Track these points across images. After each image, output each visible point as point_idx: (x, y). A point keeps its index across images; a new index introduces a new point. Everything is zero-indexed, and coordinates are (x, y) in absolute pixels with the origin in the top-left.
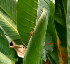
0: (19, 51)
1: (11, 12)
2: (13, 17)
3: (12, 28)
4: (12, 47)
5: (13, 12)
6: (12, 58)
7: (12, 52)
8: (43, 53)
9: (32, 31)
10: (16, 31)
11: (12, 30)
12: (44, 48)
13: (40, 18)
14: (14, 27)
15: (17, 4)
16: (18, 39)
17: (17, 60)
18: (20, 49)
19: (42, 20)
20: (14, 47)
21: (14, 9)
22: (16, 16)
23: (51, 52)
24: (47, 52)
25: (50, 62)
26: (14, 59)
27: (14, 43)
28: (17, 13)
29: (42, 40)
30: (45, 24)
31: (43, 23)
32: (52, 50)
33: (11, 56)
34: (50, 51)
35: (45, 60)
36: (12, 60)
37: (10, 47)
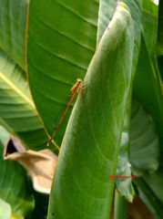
0: (38, 173)
1: (9, 34)
2: (14, 52)
3: (12, 90)
4: (13, 156)
5: (13, 33)
6: (13, 197)
7: (13, 176)
8: (123, 170)
9: (79, 80)
10: (27, 104)
11: (11, 98)
12: (126, 154)
13: (106, 32)
14: (18, 87)
15: (26, 5)
16: (33, 128)
17: (32, 204)
18: (39, 165)
19: (112, 39)
20: (18, 158)
21: (19, 23)
22: (23, 47)
23: (151, 172)
24: (135, 174)
25: (147, 211)
26: (22, 201)
27: (18, 144)
28: (27, 35)
29: (114, 112)
30: (122, 55)
31: (117, 50)
32: (154, 166)
33: (9, 189)
34: (146, 172)
35: (131, 198)
36: (13, 204)
37: (5, 158)
